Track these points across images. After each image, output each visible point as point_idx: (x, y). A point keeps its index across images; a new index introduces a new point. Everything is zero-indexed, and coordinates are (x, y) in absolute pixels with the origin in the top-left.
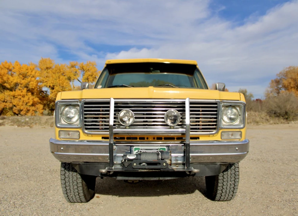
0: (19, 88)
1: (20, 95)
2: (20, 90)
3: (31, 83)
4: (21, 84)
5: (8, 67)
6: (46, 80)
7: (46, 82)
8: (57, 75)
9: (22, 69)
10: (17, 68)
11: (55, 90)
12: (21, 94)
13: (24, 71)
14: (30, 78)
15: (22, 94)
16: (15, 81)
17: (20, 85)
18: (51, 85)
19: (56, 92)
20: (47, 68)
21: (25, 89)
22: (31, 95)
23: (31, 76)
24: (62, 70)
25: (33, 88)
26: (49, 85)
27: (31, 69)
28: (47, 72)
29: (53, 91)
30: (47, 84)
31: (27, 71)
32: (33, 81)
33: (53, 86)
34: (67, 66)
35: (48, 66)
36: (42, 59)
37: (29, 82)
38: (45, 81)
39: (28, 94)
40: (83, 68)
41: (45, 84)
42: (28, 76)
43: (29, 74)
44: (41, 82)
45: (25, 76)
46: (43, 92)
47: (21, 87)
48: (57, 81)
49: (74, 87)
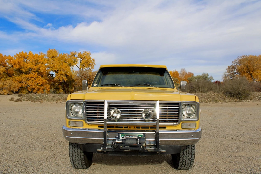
0: (32, 72)
1: (33, 78)
2: (33, 73)
3: (41, 68)
4: (34, 69)
5: (24, 56)
6: (52, 66)
7: (52, 67)
8: (61, 62)
9: (34, 58)
10: (31, 56)
11: (59, 74)
12: (34, 76)
13: (35, 59)
15: (35, 77)
16: (29, 67)
17: (33, 70)
18: (56, 70)
19: (60, 75)
20: (53, 57)
21: (37, 73)
22: (41, 77)
23: (41, 63)
24: (64, 58)
25: (43, 72)
26: (54, 69)
27: (41, 57)
28: (53, 60)
29: (58, 74)
30: (53, 69)
31: (38, 59)
32: (42, 67)
33: (57, 70)
34: (68, 55)
35: (54, 55)
36: (50, 50)
37: (40, 68)
38: (51, 67)
39: (39, 76)
40: (80, 57)
41: (52, 68)
42: (39, 63)
43: (39, 61)
44: (48, 67)
45: (36, 63)
46: (50, 75)
47: (33, 71)
48: (61, 66)
49: (73, 71)
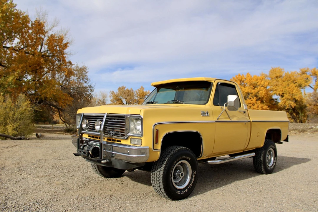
0: (250, 97)
1: (251, 104)
2: (250, 99)
3: (261, 92)
4: (252, 93)
5: (241, 79)
6: (276, 89)
7: (276, 90)
8: (286, 83)
9: (252, 80)
10: (248, 79)
11: (284, 98)
12: (251, 102)
13: (254, 81)
14: (259, 87)
15: (253, 103)
16: (246, 91)
17: (250, 95)
18: (281, 93)
19: (285, 100)
20: (277, 77)
21: (255, 97)
22: (260, 103)
23: (261, 85)
24: (292, 78)
25: (262, 96)
26: (278, 93)
27: (260, 79)
28: (277, 81)
29: (283, 98)
30: (277, 92)
31: (257, 81)
32: (262, 90)
33: (283, 94)
34: (298, 73)
35: (278, 75)
36: (273, 69)
37: (259, 91)
38: (274, 90)
39: (258, 102)
40: (315, 74)
41: (275, 92)
42: (258, 85)
43: (259, 84)
44: (271, 90)
45: (255, 86)
46: (273, 99)
47: (251, 96)
48: (287, 89)
49: (305, 94)
